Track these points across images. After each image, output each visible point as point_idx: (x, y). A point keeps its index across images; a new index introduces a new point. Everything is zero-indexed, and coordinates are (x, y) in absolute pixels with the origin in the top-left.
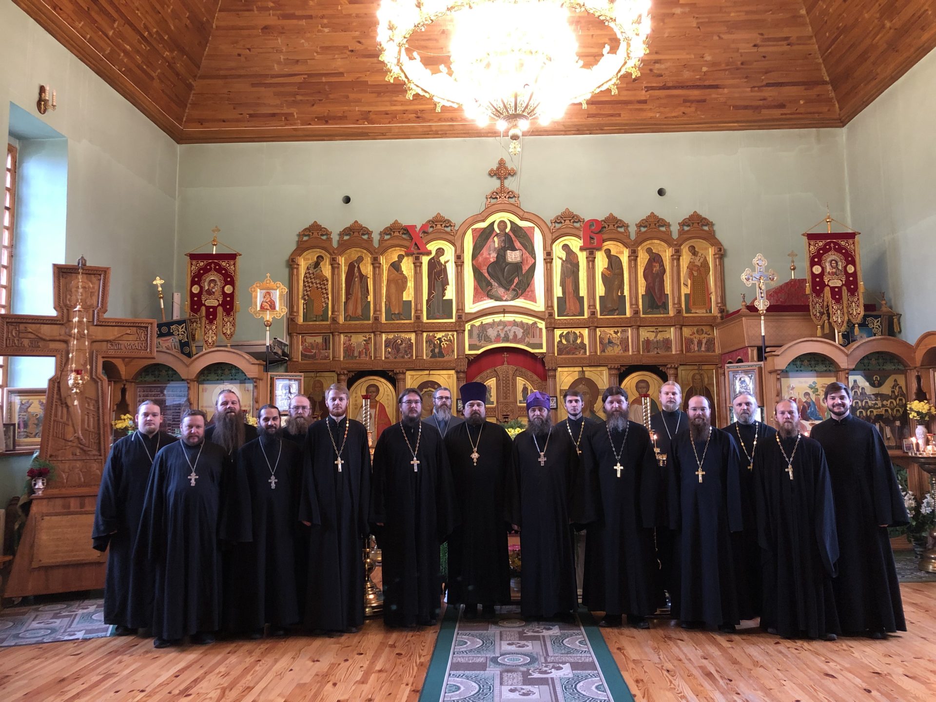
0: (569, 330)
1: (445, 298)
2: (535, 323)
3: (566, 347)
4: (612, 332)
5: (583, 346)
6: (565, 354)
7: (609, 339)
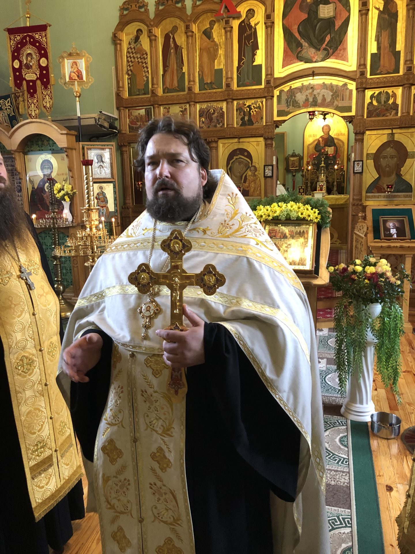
0: (382, 90)
1: (255, 64)
2: (345, 85)
3: (376, 108)
5: (395, 106)
6: (375, 117)
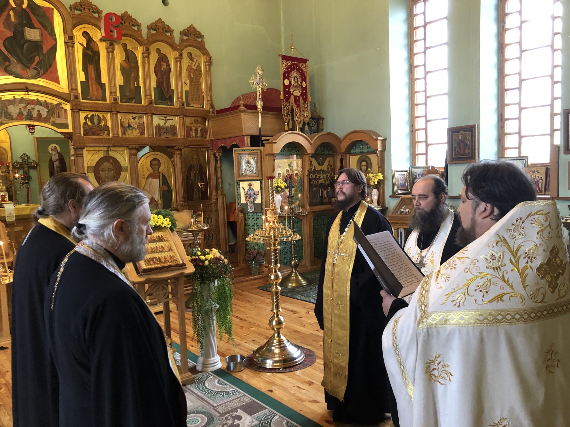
0: (94, 113)
3: (91, 128)
4: (131, 118)
7: (128, 123)
